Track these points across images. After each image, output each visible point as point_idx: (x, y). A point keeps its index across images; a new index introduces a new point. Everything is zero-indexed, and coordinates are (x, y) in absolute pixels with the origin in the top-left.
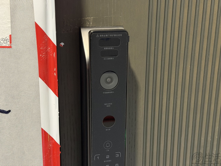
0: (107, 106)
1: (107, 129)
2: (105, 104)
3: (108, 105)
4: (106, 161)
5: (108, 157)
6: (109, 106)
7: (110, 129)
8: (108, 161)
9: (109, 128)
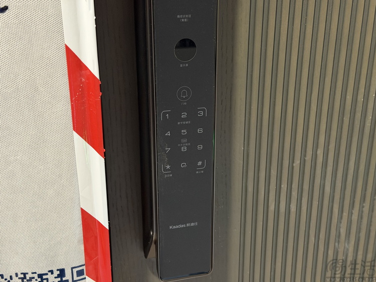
0: (183, 20)
1: (183, 63)
2: (178, 16)
3: (184, 18)
4: (182, 123)
5: (184, 115)
6: (186, 20)
7: (187, 65)
8: (184, 123)
9: (186, 63)
